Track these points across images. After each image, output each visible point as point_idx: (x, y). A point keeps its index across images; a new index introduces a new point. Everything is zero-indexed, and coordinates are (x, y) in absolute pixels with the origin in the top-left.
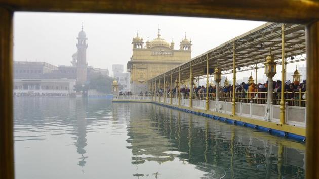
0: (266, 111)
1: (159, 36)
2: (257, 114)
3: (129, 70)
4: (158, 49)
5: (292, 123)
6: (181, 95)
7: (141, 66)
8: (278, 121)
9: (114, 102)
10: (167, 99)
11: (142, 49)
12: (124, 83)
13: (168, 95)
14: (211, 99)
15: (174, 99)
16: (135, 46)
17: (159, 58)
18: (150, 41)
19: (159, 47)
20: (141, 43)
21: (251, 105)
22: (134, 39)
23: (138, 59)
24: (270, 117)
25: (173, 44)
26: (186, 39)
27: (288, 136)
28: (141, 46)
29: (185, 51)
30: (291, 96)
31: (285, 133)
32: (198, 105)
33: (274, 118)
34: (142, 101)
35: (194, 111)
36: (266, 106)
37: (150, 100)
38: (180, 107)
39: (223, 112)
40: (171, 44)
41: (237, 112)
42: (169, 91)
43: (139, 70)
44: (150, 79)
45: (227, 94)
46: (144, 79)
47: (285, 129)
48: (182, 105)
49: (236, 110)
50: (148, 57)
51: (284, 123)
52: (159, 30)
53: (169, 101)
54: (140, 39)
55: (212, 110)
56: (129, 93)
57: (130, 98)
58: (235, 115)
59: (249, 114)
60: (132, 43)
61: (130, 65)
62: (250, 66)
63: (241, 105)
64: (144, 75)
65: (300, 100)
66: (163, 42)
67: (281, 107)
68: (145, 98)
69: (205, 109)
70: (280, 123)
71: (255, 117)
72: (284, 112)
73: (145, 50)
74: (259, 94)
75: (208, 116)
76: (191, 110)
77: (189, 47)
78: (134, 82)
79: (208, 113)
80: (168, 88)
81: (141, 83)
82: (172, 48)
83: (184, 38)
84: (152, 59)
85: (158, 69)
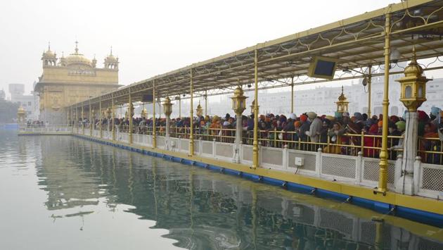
0: (234, 152)
1: (77, 50)
2: (222, 155)
3: (38, 93)
4: (77, 67)
5: (267, 166)
6: (115, 127)
7: (55, 88)
8: (251, 163)
9: (19, 135)
10: (95, 132)
11: (55, 67)
12: (28, 108)
13: (95, 127)
14: (159, 134)
15: (105, 132)
16: (46, 62)
17: (78, 78)
18: (65, 57)
19: (76, 64)
20: (53, 58)
21: (214, 144)
22: (44, 54)
23: (51, 79)
24: (239, 158)
25: (95, 61)
26: (111, 55)
27: (263, 180)
28: (54, 62)
29: (111, 70)
30: (264, 135)
31: (259, 176)
32: (141, 141)
33: (244, 159)
34: (59, 133)
35: (135, 147)
36: (234, 146)
37: (69, 132)
38: (115, 143)
39: (177, 150)
40: (93, 61)
41: (196, 151)
42: (97, 121)
43: (52, 95)
44: (67, 105)
45: (180, 129)
46: (59, 105)
47: (259, 173)
48: (117, 140)
49: (194, 149)
50: (64, 77)
51: (258, 166)
52: (77, 42)
53: (97, 134)
54: (53, 53)
55: (162, 148)
56: (40, 124)
57: (42, 130)
58: (193, 154)
59: (212, 153)
60: (42, 59)
61: (40, 87)
62: (197, 93)
63: (201, 143)
64: (59, 100)
65: (275, 140)
66: (82, 59)
67: (255, 148)
68: (62, 130)
69: (152, 146)
70: (253, 166)
71: (220, 158)
72: (257, 154)
73: (58, 68)
74: (223, 132)
75: (156, 155)
76: (131, 146)
77: (116, 65)
78: (45, 109)
79: (155, 151)
80: (94, 117)
81: (56, 110)
82: (94, 66)
83: (109, 54)
84: (68, 79)
85: (77, 92)
